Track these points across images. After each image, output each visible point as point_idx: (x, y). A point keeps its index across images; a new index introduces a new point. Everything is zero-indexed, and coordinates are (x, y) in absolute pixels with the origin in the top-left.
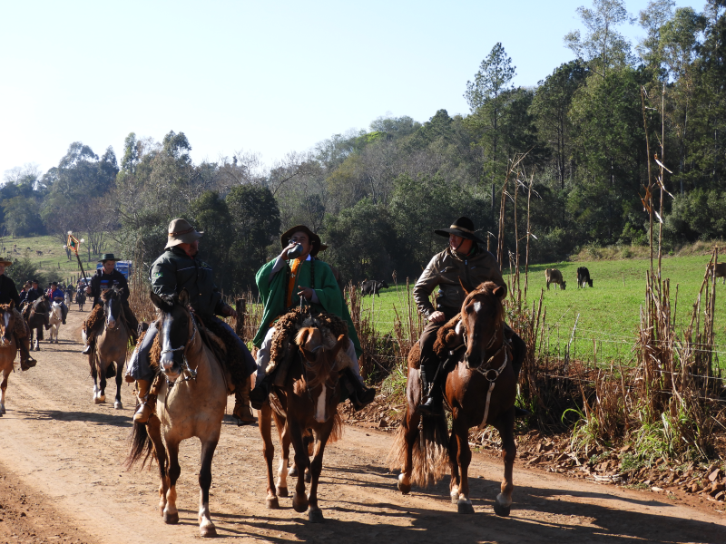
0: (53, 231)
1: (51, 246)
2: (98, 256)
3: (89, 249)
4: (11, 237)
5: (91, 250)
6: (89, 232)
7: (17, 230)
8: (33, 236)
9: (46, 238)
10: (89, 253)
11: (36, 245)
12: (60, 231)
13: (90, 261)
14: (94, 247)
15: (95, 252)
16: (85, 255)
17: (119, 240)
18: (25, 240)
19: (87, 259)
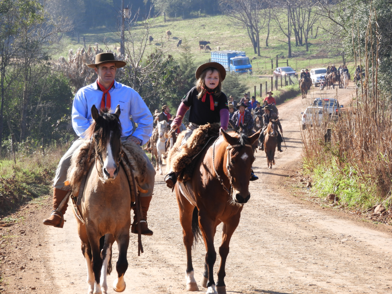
0: (230, 7)
1: (227, 32)
2: (303, 48)
3: (289, 36)
4: (160, 20)
5: (293, 39)
6: (289, 7)
7: (171, 6)
8: (197, 17)
9: (218, 19)
10: (289, 43)
11: (202, 31)
12: (241, 7)
13: (290, 56)
14: (297, 33)
15: (299, 42)
16: (282, 47)
17: (338, 19)
18: (184, 23)
19: (286, 53)
